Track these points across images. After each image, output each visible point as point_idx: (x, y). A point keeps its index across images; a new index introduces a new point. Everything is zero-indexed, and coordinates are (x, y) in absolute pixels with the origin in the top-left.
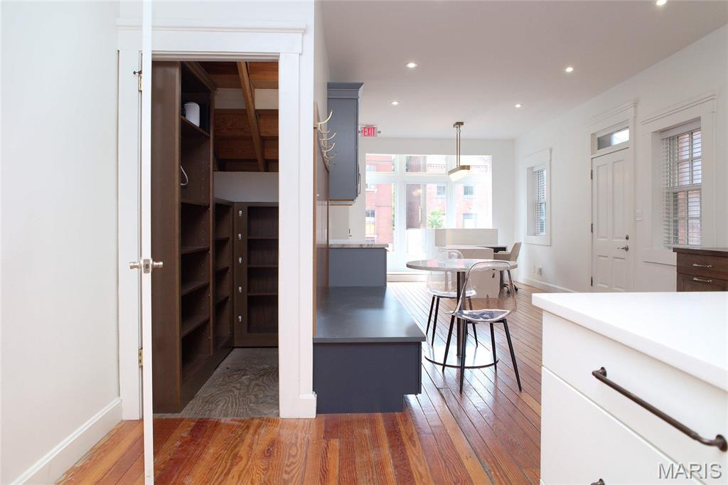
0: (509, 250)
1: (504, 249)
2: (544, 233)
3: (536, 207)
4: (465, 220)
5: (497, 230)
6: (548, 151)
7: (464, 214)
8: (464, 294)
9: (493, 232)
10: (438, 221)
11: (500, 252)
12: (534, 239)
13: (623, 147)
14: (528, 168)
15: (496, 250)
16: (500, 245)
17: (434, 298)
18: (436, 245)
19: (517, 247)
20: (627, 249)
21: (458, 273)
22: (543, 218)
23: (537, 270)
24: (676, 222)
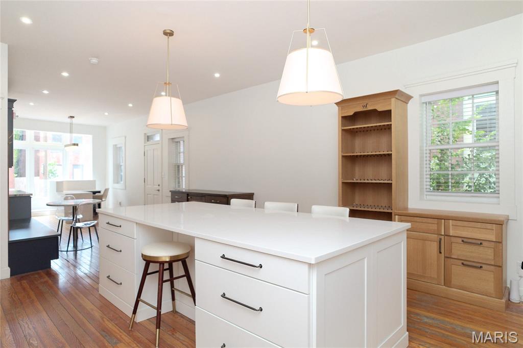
0: (102, 193)
1: (99, 192)
2: (122, 182)
3: (117, 167)
4: (75, 169)
5: (95, 181)
6: (124, 138)
7: (74, 165)
8: (76, 217)
9: (93, 182)
10: (53, 170)
11: (97, 194)
12: (117, 186)
13: (157, 143)
14: (114, 145)
15: (94, 193)
16: (97, 190)
17: (60, 221)
18: (57, 191)
19: (106, 191)
20: (159, 190)
21: (73, 207)
22: (122, 174)
23: (119, 203)
24: (179, 178)
